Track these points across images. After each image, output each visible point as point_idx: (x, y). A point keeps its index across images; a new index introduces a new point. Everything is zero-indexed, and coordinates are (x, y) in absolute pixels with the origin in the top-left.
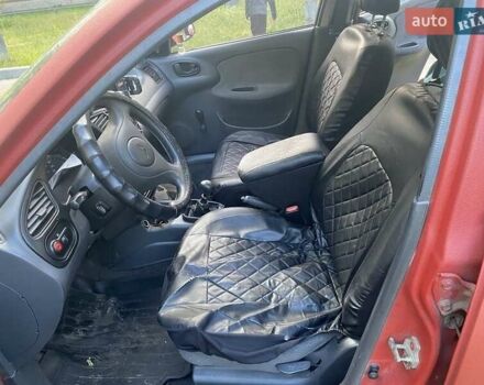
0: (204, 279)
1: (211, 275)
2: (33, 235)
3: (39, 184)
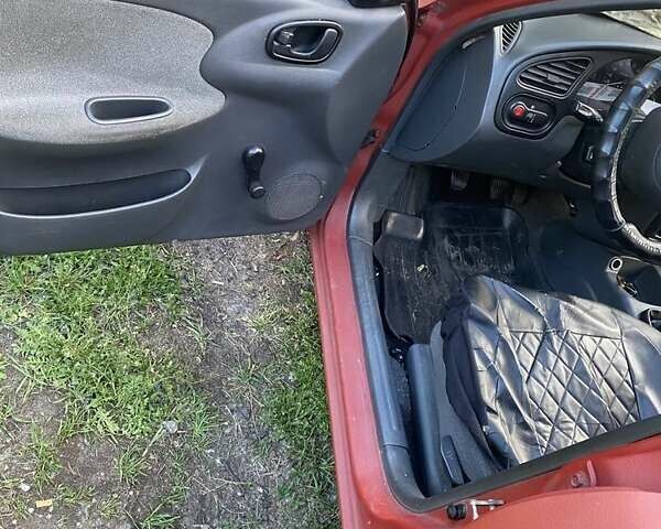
0: (545, 327)
1: (555, 338)
2: (522, 78)
3: (586, 63)
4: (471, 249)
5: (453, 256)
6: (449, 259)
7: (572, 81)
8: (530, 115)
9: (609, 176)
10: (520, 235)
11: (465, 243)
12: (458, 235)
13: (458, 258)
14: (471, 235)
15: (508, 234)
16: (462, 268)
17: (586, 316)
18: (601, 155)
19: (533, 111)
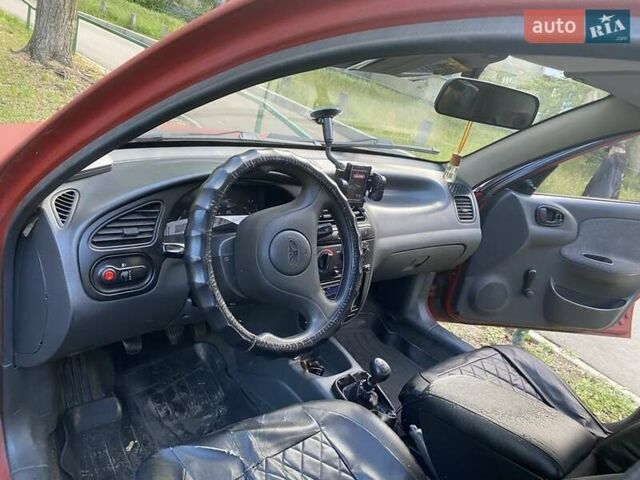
0: (243, 468)
1: (257, 474)
2: (94, 243)
3: (157, 205)
4: (177, 398)
5: (162, 414)
6: (159, 419)
7: (153, 226)
8: (125, 274)
9: (216, 302)
10: (218, 361)
11: (171, 393)
12: (161, 391)
13: (168, 412)
14: (173, 384)
15: (209, 365)
16: (175, 421)
17: (279, 430)
18: (197, 287)
19: (126, 270)
